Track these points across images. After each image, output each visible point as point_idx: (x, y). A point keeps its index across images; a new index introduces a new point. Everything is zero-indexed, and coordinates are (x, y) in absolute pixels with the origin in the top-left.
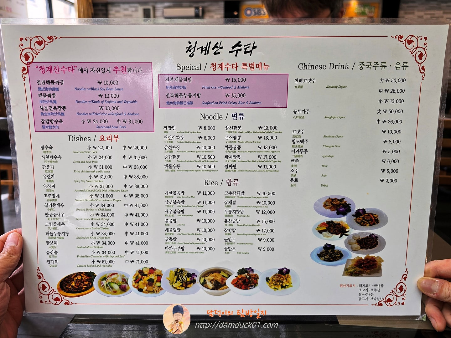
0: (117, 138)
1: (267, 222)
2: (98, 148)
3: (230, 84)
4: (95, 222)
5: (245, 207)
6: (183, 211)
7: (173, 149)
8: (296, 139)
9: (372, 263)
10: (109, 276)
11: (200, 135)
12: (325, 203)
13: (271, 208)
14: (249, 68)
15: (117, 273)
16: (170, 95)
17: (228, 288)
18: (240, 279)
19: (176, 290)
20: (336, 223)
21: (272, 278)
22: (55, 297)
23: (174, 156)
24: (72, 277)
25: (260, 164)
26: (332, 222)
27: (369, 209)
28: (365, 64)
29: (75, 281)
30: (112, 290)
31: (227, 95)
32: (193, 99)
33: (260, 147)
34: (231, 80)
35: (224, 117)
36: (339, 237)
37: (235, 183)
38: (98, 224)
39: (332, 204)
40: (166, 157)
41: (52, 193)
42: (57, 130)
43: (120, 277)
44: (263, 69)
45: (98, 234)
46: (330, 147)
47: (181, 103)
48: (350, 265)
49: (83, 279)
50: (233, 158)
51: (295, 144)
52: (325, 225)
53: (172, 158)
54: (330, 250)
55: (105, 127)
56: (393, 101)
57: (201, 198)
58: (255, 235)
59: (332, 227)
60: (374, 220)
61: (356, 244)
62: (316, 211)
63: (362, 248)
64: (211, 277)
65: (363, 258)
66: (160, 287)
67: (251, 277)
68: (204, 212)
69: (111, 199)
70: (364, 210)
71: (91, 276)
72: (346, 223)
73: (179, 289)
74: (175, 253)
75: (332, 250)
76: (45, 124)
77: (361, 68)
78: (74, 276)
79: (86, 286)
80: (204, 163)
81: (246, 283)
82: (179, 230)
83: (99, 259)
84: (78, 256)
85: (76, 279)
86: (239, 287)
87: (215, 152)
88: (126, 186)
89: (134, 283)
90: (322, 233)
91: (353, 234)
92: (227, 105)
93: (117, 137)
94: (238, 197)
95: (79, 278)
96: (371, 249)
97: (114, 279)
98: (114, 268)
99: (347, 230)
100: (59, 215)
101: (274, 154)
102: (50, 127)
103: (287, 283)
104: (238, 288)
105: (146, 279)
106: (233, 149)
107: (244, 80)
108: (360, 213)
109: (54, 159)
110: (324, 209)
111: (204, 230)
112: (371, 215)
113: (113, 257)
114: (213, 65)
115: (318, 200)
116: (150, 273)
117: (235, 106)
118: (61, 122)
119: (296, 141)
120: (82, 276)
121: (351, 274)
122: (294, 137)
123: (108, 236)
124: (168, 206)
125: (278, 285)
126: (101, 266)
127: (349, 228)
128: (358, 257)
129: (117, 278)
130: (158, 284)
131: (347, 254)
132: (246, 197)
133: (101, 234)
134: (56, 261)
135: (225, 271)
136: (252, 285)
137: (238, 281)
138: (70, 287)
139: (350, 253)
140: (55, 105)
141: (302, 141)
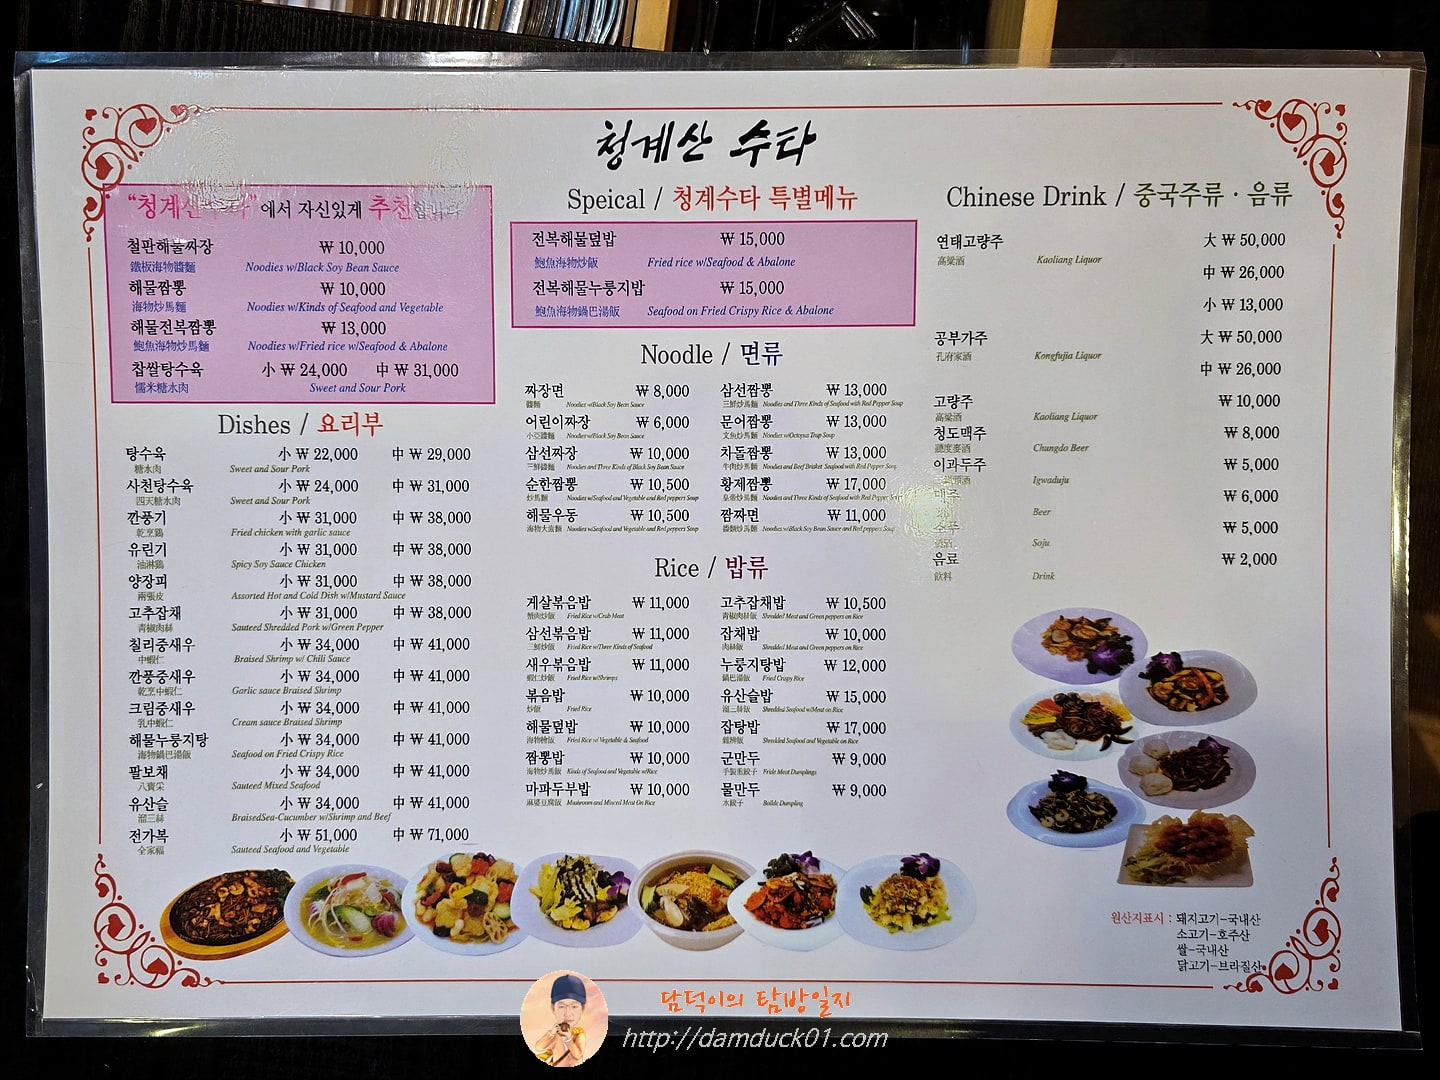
0: (377, 422)
1: (860, 699)
2: (311, 455)
3: (734, 251)
4: (294, 700)
5: (789, 647)
6: (585, 664)
7: (555, 460)
8: (947, 425)
9: (1216, 839)
10: (336, 886)
11: (641, 412)
12: (1050, 634)
13: (871, 650)
14: (795, 202)
15: (364, 875)
16: (547, 285)
17: (735, 922)
18: (775, 893)
19: (558, 930)
20: (1087, 701)
21: (882, 891)
22: (151, 957)
23: (558, 483)
24: (214, 889)
25: (833, 505)
26: (1074, 697)
27: (1194, 653)
28: (1156, 188)
29: (221, 903)
30: (347, 934)
31: (727, 288)
32: (619, 298)
33: (832, 452)
34: (738, 239)
35: (717, 358)
36: (1100, 747)
37: (754, 570)
38: (304, 708)
39: (1072, 637)
40: (532, 483)
41: (155, 605)
42: (183, 396)
43: (373, 885)
44: (837, 204)
45: (304, 739)
46: (1055, 449)
47: (583, 311)
48: (1142, 844)
49: (250, 893)
50: (747, 487)
51: (946, 441)
52: (1050, 707)
53: (552, 487)
54: (1072, 795)
55: (337, 389)
56: (1247, 305)
57: (647, 618)
58: (824, 742)
59: (1075, 714)
60: (1210, 691)
61: (1157, 772)
62: (1020, 660)
63: (1177, 786)
64: (678, 886)
65: (1185, 822)
66: (507, 919)
67: (811, 885)
68: (655, 665)
69: (349, 621)
70: (1175, 656)
71: (276, 884)
72: (1121, 703)
73: (571, 928)
74: (559, 803)
75: (1077, 795)
76: (146, 378)
77: (1144, 203)
78: (218, 884)
79: (260, 918)
80: (654, 505)
81: (794, 905)
82: (572, 726)
83: (303, 825)
84: (235, 818)
85: (227, 894)
86: (771, 919)
87: (689, 470)
88: (399, 580)
89: (421, 909)
90: (1043, 736)
91: (1144, 739)
92: (728, 319)
93: (374, 419)
94: (765, 616)
95: (237, 890)
96: (1208, 790)
97: (353, 895)
98: (353, 858)
99: (1124, 725)
100: (178, 679)
101: (876, 474)
102: (161, 387)
103: (931, 906)
104: (769, 924)
105: (460, 893)
106: (747, 456)
107: (779, 239)
108: (1162, 668)
109: (167, 491)
110: (1046, 652)
111: (655, 727)
112: (1201, 674)
113: (350, 818)
114: (684, 195)
115: (1026, 625)
116: (474, 874)
117: (751, 321)
118: (196, 370)
119: (947, 431)
120: (246, 886)
121: (1148, 878)
122: (939, 418)
123: (338, 749)
124: (535, 646)
125: (902, 915)
126: (312, 848)
127: (1131, 719)
128: (1167, 818)
129: (365, 891)
130: (501, 911)
131: (1130, 808)
132: (789, 616)
133: (313, 740)
134: (162, 834)
135: (723, 866)
136: (816, 914)
137: (766, 901)
138: (205, 923)
139: (1138, 803)
140: (180, 316)
141: (968, 431)
